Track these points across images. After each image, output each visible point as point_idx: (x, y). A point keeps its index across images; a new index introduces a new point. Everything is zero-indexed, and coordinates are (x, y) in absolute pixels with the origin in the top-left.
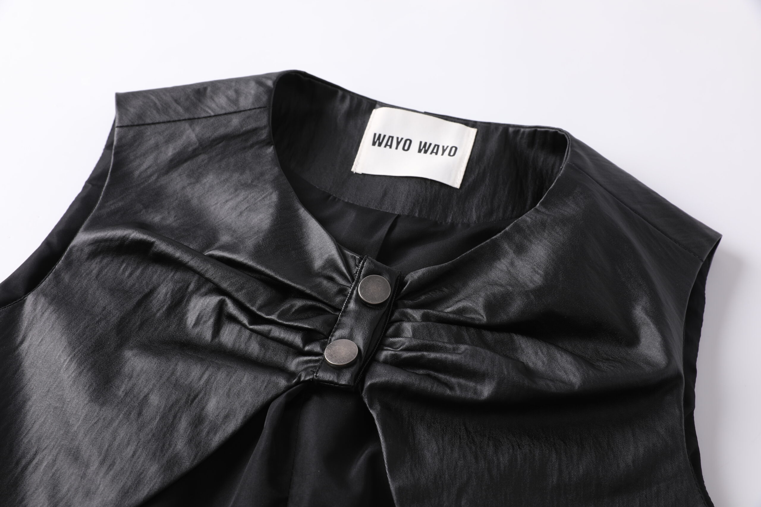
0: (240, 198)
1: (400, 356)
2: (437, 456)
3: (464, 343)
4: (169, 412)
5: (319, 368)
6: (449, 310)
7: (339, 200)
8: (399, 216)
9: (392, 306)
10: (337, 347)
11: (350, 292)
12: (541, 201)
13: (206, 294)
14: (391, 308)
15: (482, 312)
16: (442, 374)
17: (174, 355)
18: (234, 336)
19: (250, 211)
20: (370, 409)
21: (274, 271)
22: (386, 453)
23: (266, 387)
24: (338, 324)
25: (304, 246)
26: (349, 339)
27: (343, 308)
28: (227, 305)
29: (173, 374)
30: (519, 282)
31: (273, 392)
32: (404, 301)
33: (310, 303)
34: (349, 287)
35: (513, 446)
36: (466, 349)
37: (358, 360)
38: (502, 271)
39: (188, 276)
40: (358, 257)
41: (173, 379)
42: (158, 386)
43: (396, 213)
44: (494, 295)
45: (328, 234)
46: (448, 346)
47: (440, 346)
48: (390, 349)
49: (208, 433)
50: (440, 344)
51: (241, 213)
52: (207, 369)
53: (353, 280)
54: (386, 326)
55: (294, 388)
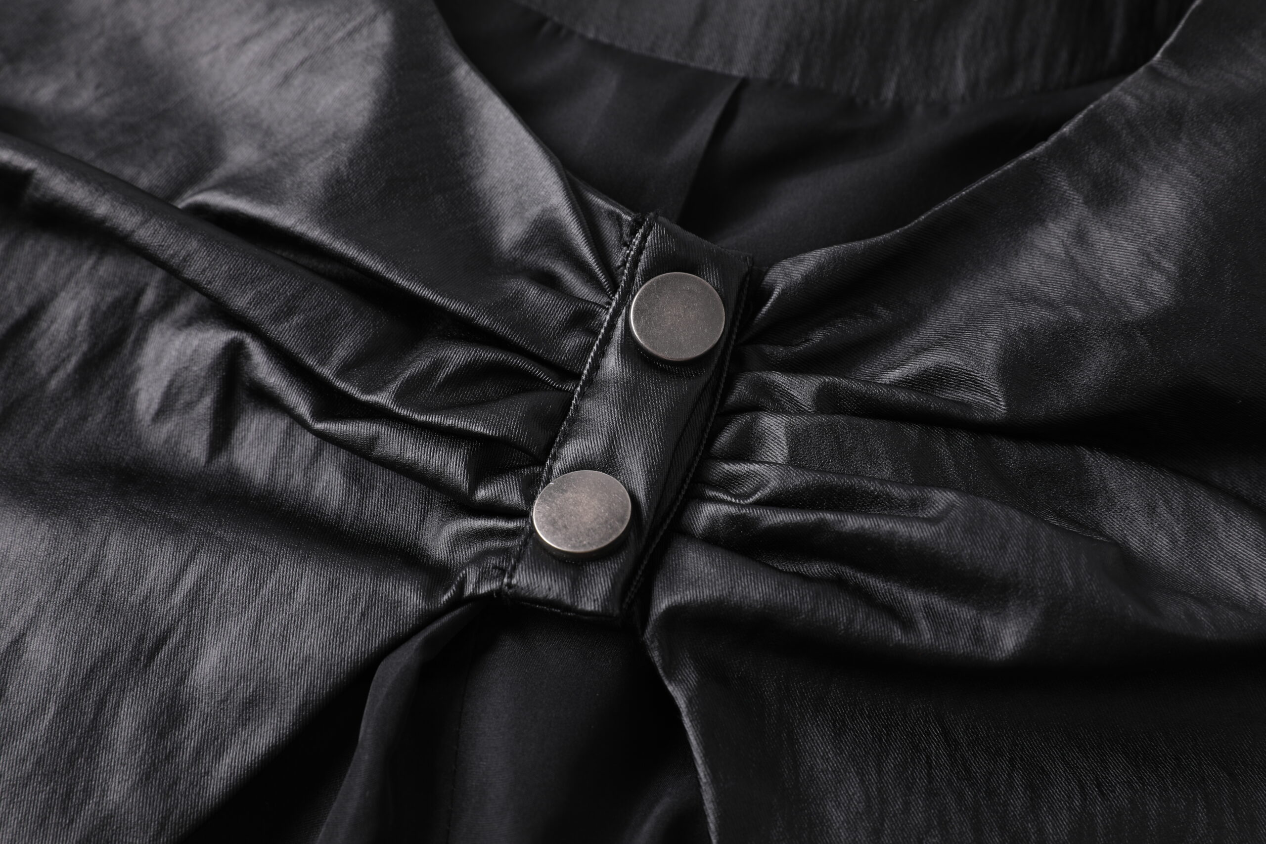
0: (284, 31)
1: (755, 521)
2: (864, 821)
3: (945, 485)
4: (83, 689)
5: (518, 560)
6: (894, 375)
7: (571, 33)
8: (744, 83)
9: (727, 363)
10: (569, 494)
11: (605, 325)
12: (1167, 43)
13: (189, 322)
14: (726, 369)
15: (993, 386)
16: (878, 578)
17: (97, 512)
18: (272, 449)
19: (311, 70)
20: (666, 683)
21: (383, 259)
22: (716, 818)
23: (363, 614)
24: (573, 421)
25: (470, 178)
26: (604, 470)
27: (585, 372)
28: (248, 357)
29: (93, 571)
30: (1104, 293)
31: (384, 633)
32: (764, 346)
33: (488, 355)
34: (604, 308)
35: (1082, 787)
36: (951, 506)
37: (632, 534)
38: (1049, 257)
39: (136, 269)
40: (629, 219)
41: (95, 588)
42: (50, 609)
43: (737, 71)
44: (1028, 332)
45: (541, 146)
46: (896, 492)
47: (872, 491)
48: (725, 497)
49: (198, 753)
50: (872, 488)
51: (287, 78)
52: (192, 558)
53: (615, 288)
54: (710, 425)
55: (446, 619)
